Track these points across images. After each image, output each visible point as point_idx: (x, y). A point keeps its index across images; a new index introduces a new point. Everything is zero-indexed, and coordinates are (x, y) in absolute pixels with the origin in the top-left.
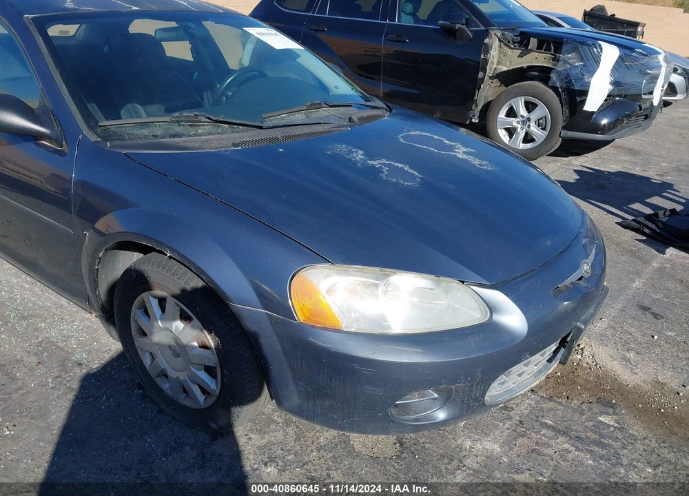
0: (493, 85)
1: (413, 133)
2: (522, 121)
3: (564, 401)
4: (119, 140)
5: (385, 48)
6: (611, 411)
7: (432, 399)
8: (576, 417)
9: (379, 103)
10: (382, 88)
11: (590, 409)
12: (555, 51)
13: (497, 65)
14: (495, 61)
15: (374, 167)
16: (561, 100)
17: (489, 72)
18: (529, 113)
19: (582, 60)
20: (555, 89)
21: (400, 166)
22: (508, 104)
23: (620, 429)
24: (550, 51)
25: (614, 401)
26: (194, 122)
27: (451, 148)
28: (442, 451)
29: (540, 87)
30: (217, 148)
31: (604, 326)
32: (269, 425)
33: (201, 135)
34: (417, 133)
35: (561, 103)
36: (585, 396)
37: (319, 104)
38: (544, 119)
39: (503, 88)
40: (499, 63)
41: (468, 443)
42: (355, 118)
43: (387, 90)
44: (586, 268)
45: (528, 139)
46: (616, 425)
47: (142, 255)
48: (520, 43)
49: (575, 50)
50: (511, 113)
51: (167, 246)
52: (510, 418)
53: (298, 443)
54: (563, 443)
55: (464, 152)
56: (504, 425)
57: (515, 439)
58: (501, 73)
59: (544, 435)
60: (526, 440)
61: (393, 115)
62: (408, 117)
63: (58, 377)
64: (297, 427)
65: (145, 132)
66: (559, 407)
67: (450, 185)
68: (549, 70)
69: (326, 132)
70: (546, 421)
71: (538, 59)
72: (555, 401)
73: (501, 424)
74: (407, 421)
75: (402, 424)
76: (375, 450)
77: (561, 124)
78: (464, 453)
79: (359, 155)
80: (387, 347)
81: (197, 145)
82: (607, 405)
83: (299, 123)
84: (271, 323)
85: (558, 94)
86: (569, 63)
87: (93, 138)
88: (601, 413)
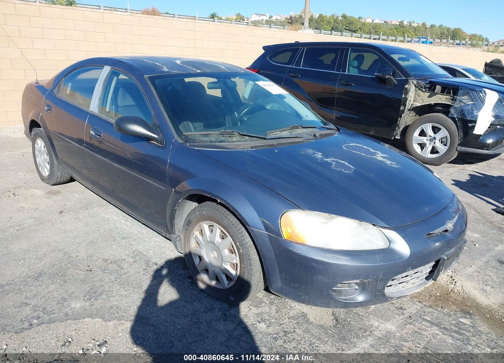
0: (411, 115)
1: (352, 144)
2: (430, 139)
3: (439, 309)
4: (193, 142)
5: (338, 88)
6: (468, 316)
7: (355, 289)
8: (446, 318)
9: (332, 126)
10: (335, 114)
11: (455, 314)
12: (454, 94)
13: (414, 102)
14: (412, 99)
15: (327, 162)
16: (457, 126)
17: (408, 106)
18: (435, 133)
19: (473, 101)
20: (453, 119)
21: (343, 162)
22: (421, 127)
23: (472, 327)
24: (450, 94)
25: (471, 312)
26: (231, 135)
27: (374, 154)
28: (360, 326)
29: (443, 117)
30: (243, 149)
31: (472, 270)
32: (261, 303)
33: (234, 142)
34: (354, 144)
35: (458, 129)
36: (454, 307)
37: (298, 126)
38: (446, 138)
39: (418, 117)
40: (415, 101)
41: (376, 324)
42: (317, 135)
43: (338, 116)
44: (449, 226)
45: (434, 151)
46: (471, 324)
47: (197, 204)
48: (430, 88)
49: (467, 94)
50: (423, 134)
51: (218, 197)
52: (404, 314)
53: (277, 314)
54: (435, 330)
55: (382, 157)
56: (399, 317)
57: (406, 325)
58: (416, 107)
59: (424, 325)
60: (412, 326)
61: (340, 134)
62: (349, 135)
63: (146, 269)
64: (277, 306)
65: (206, 139)
66: (436, 311)
67: (371, 174)
68: (449, 106)
69: (301, 142)
70: (426, 318)
71: (441, 99)
72: (434, 308)
73: (398, 317)
74: (340, 299)
75: (337, 301)
76: (321, 322)
77: (457, 142)
78: (373, 329)
79: (319, 155)
80: (330, 255)
81: (233, 147)
82: (466, 313)
83: (286, 137)
84: (270, 238)
85: (455, 122)
86: (463, 103)
87: (180, 141)
88: (462, 317)
